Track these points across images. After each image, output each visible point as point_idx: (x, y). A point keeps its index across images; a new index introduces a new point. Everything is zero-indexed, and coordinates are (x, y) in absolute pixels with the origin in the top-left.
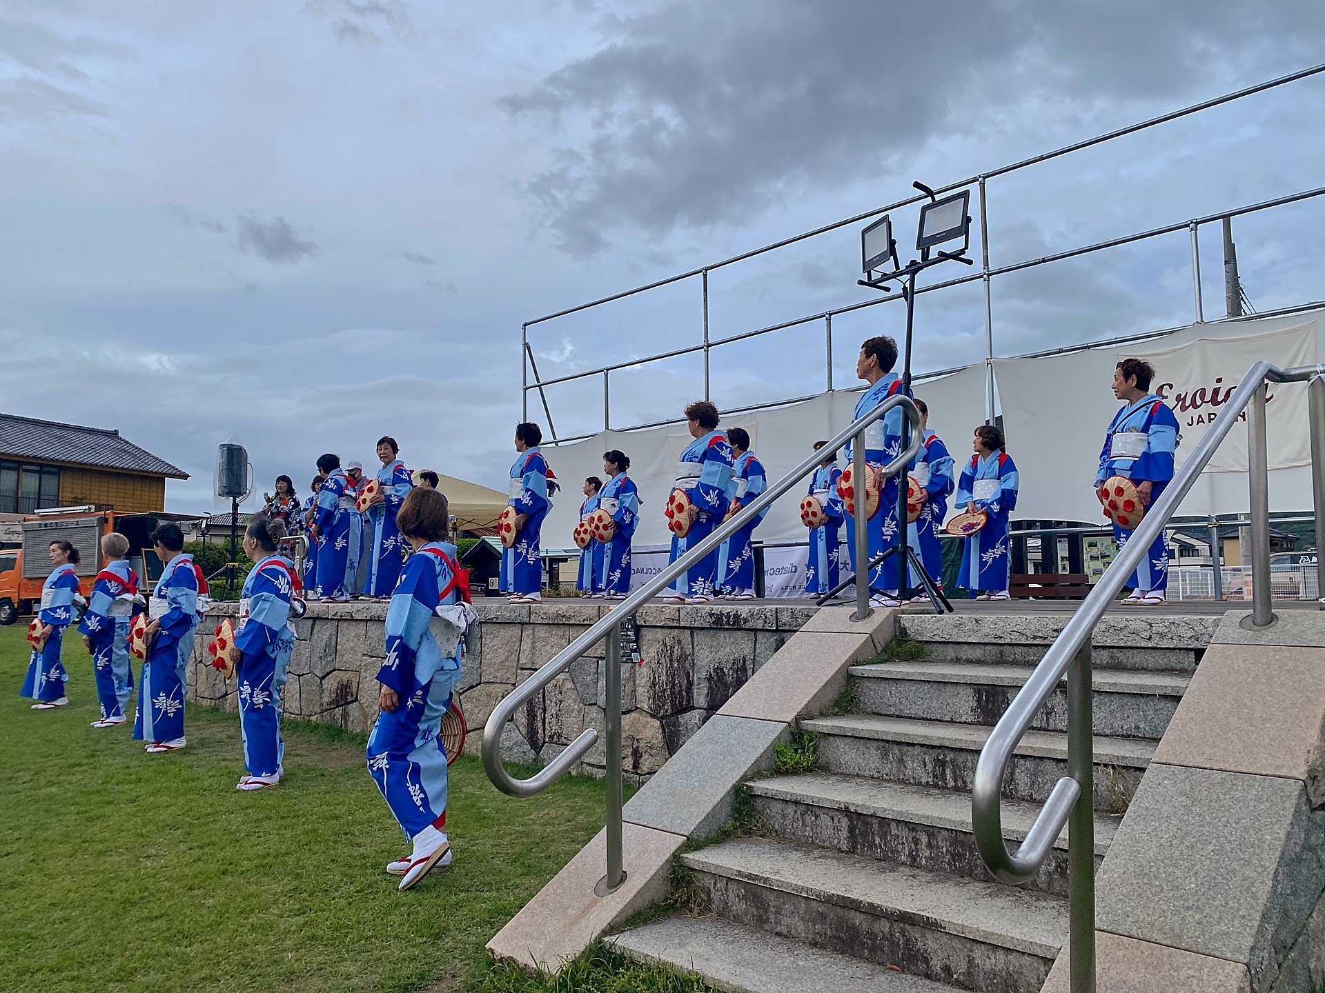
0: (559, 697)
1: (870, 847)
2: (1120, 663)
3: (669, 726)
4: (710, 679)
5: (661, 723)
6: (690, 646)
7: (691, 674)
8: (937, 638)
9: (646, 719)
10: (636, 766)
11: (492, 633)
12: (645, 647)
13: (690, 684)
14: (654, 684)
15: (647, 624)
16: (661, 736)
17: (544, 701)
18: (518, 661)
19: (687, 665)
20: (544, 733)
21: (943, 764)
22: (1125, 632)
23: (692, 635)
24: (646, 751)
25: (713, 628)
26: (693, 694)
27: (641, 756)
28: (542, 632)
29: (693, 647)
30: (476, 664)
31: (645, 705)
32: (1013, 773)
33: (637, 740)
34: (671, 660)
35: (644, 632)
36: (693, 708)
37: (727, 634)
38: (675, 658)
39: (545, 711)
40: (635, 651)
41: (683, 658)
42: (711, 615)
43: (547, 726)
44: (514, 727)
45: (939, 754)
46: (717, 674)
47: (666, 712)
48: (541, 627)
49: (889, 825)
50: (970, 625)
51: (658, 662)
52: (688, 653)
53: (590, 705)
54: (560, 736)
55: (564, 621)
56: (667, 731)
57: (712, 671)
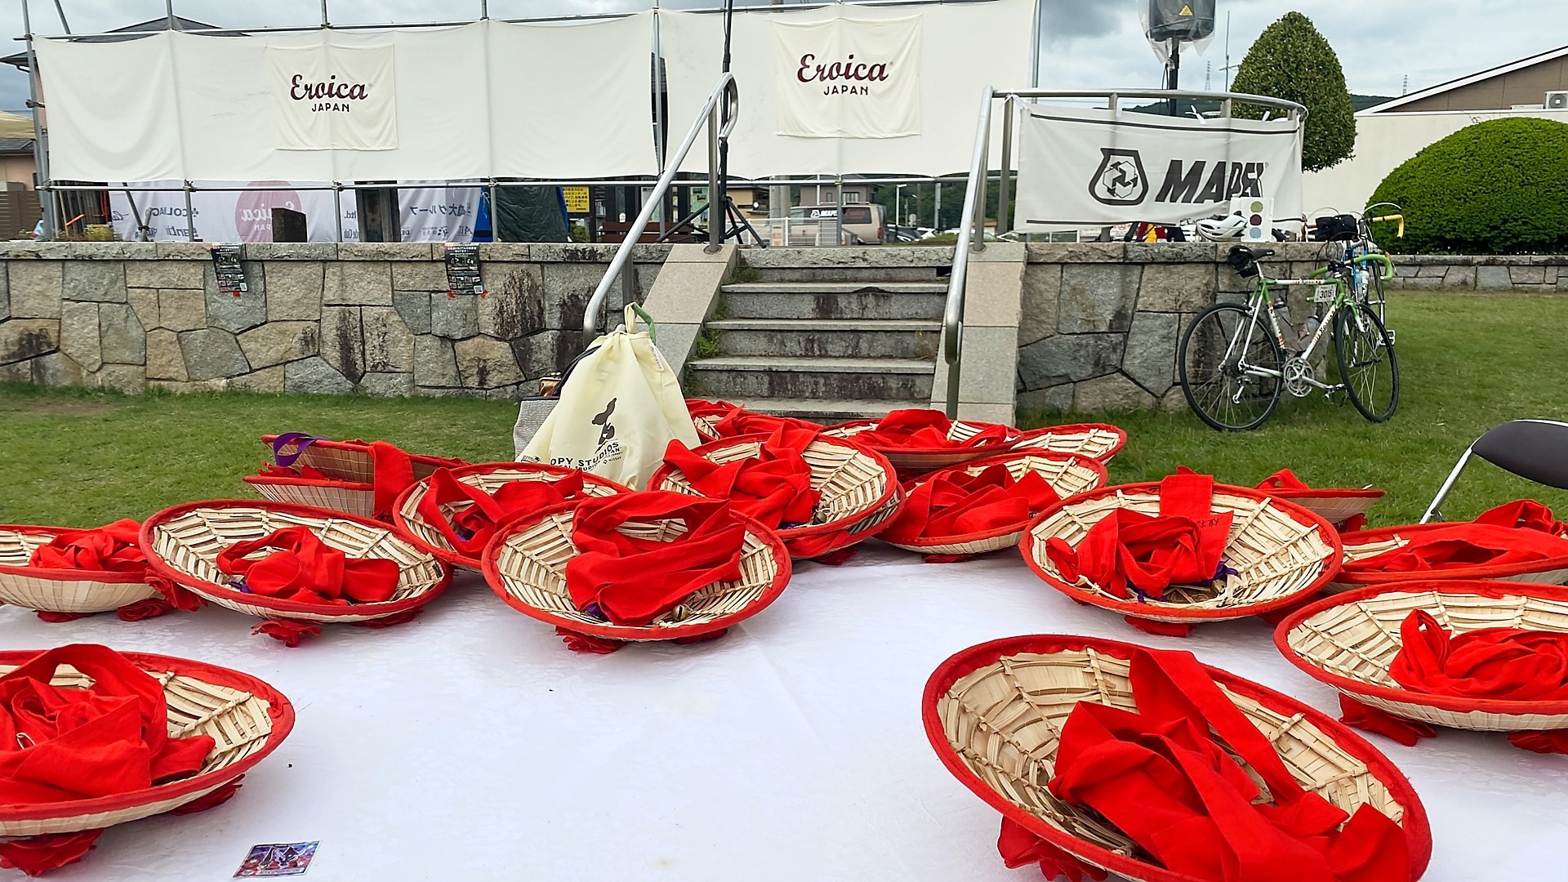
0: (384, 329)
1: (784, 392)
2: (891, 278)
3: (518, 346)
4: (563, 305)
5: (511, 345)
6: (541, 278)
7: (542, 302)
8: (769, 266)
9: (492, 342)
10: (482, 382)
11: (280, 272)
12: (489, 280)
13: (542, 310)
14: (501, 312)
15: (492, 259)
16: (511, 356)
17: (362, 334)
18: (321, 298)
19: (538, 294)
20: (364, 363)
21: (813, 341)
22: (898, 258)
23: (542, 269)
24: (495, 369)
25: (567, 262)
26: (544, 318)
27: (488, 373)
28: (353, 270)
29: (543, 279)
30: (260, 303)
31: (490, 331)
32: (858, 343)
33: (484, 361)
34: (521, 291)
35: (486, 266)
36: (545, 330)
37: (580, 267)
38: (525, 288)
39: (363, 343)
40: (478, 284)
41: (533, 288)
42: (565, 251)
43: (368, 357)
44: (322, 361)
45: (810, 336)
46: (572, 300)
47: (516, 335)
48: (352, 264)
49: (798, 376)
50: (796, 255)
51: (506, 293)
52: (538, 284)
53: (422, 334)
54: (385, 365)
55: (387, 258)
56: (516, 350)
57: (566, 298)
